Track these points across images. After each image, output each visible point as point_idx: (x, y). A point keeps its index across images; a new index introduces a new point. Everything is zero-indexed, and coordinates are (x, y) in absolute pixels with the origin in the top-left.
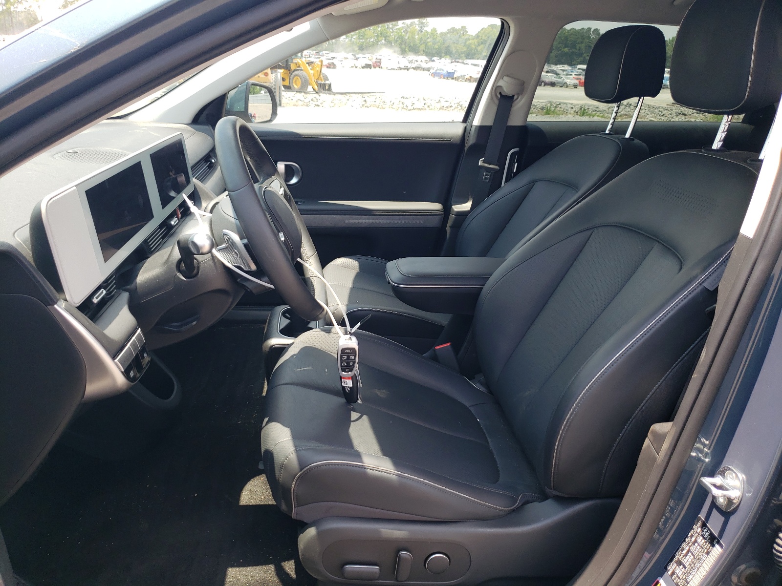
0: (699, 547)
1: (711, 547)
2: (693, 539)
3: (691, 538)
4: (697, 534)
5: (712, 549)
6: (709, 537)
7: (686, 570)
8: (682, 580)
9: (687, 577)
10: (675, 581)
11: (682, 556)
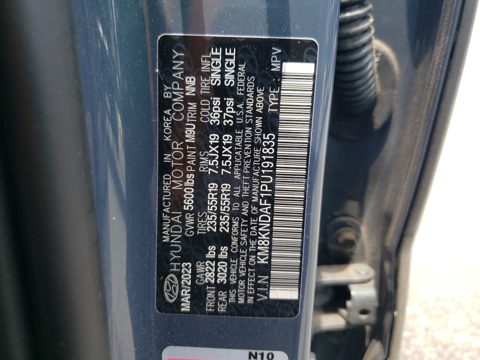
0: (227, 139)
1: (272, 93)
2: (190, 134)
3: (181, 137)
4: (193, 106)
5: (279, 96)
6: (242, 67)
7: (234, 242)
8: (242, 283)
9: (252, 259)
10: (222, 308)
11: (190, 220)
